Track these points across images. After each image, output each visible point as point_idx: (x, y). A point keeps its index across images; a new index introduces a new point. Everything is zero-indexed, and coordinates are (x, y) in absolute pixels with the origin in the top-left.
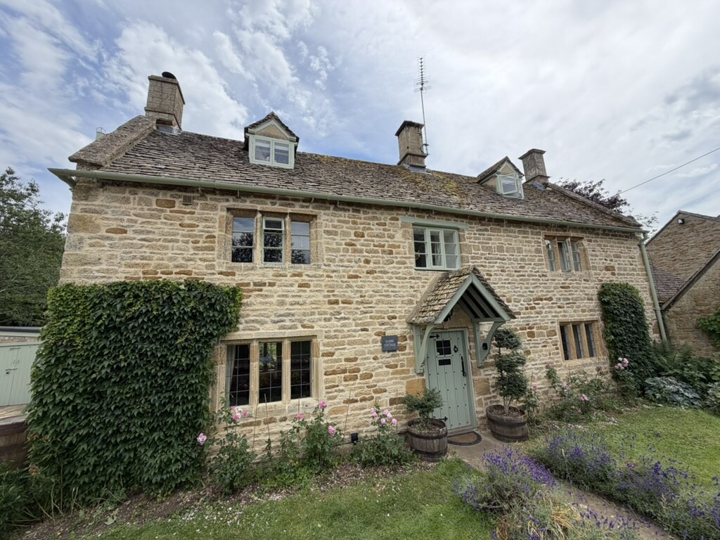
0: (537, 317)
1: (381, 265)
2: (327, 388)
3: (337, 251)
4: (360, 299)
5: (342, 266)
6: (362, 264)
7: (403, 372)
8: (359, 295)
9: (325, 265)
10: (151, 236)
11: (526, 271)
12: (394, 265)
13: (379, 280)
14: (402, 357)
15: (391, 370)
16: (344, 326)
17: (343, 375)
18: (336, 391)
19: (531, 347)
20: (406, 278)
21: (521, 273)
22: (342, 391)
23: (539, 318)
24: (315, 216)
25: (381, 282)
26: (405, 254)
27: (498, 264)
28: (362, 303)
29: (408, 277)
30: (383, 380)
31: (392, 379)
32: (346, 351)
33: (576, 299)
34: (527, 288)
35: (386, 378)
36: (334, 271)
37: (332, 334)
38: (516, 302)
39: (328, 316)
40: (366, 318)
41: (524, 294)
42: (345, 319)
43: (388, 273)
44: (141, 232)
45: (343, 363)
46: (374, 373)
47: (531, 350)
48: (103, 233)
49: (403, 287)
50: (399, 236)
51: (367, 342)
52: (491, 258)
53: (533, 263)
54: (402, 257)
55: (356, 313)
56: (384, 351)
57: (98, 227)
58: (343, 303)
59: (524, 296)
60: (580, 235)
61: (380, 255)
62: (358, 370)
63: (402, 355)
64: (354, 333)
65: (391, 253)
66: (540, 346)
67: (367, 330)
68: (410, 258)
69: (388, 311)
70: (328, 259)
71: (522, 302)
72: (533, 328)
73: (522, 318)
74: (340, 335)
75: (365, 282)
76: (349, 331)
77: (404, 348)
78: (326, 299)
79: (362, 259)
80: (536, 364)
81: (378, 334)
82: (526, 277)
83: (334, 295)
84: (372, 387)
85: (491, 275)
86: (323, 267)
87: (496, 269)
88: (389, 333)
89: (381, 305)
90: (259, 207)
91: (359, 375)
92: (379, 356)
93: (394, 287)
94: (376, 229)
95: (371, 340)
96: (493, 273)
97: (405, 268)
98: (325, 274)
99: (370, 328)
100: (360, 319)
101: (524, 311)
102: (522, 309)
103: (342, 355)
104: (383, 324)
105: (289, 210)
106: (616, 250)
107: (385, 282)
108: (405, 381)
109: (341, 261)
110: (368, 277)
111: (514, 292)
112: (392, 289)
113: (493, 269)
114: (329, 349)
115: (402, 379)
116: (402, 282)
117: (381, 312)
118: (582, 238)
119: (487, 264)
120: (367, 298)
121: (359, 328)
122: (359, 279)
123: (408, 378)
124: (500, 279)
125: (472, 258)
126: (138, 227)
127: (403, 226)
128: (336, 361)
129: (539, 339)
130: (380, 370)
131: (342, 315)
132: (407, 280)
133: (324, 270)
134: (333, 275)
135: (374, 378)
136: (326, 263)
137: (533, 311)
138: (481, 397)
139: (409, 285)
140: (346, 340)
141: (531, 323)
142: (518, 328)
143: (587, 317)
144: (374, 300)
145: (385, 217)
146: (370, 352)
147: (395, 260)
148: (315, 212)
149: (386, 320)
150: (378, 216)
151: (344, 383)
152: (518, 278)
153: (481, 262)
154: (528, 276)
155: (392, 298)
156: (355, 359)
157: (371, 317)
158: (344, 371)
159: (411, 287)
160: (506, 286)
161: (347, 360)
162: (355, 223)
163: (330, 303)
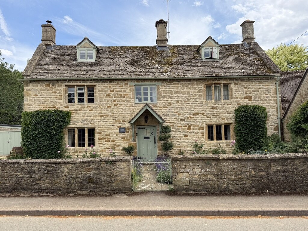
0: (194, 121)
1: (120, 102)
2: (99, 143)
3: (103, 98)
4: (111, 115)
5: (105, 103)
6: (113, 102)
7: (127, 140)
8: (111, 113)
9: (99, 103)
10: (44, 96)
11: (191, 102)
12: (126, 102)
13: (119, 108)
14: (127, 135)
15: (122, 139)
16: (105, 124)
17: (105, 140)
18: (102, 145)
19: (188, 134)
20: (130, 107)
21: (188, 103)
22: (104, 145)
23: (195, 122)
24: (95, 86)
25: (120, 108)
26: (130, 97)
27: (175, 99)
28: (112, 116)
29: (131, 106)
30: (119, 142)
31: (123, 142)
32: (106, 132)
33: (220, 114)
34: (190, 109)
35: (120, 142)
36: (102, 105)
37: (101, 126)
38: (183, 115)
39: (100, 121)
40: (114, 121)
41: (188, 112)
42: (106, 121)
43: (123, 105)
44: (42, 95)
45: (105, 136)
46: (116, 140)
47: (188, 135)
48: (32, 96)
49: (129, 110)
50: (128, 91)
51: (114, 129)
52: (172, 97)
53: (195, 98)
54: (129, 99)
55: (110, 120)
56: (120, 133)
58: (105, 116)
59: (188, 113)
60: (229, 82)
61: (120, 98)
62: (110, 139)
63: (127, 134)
64: (109, 126)
65: (124, 97)
66: (193, 134)
67: (114, 125)
68: (132, 99)
69: (122, 119)
70: (100, 101)
71: (186, 115)
72: (191, 126)
73: (185, 122)
74: (104, 127)
75: (113, 108)
76: (107, 126)
77: (128, 132)
78: (99, 115)
79: (113, 100)
80: (190, 141)
81: (118, 127)
82: (190, 104)
83: (102, 113)
84: (115, 144)
85: (171, 104)
86: (98, 104)
87: (174, 101)
88: (122, 127)
89: (119, 117)
90: (75, 84)
91: (110, 140)
92: (118, 134)
93: (125, 110)
94: (118, 88)
95: (115, 129)
96: (172, 103)
97: (130, 103)
98: (99, 106)
99: (115, 125)
100: (111, 122)
101: (187, 119)
102: (186, 118)
103: (104, 133)
104: (120, 123)
105: (85, 84)
106: (256, 87)
107: (121, 108)
108: (128, 143)
109: (105, 101)
110: (115, 107)
111: (183, 111)
112: (124, 111)
113: (172, 101)
114: (100, 131)
115: (127, 142)
116: (129, 108)
117: (120, 119)
118: (231, 83)
119: (169, 100)
120: (114, 114)
121: (111, 125)
122: (111, 108)
123: (129, 142)
124: (175, 106)
125: (162, 97)
126: (40, 94)
127: (130, 86)
128: (102, 135)
129: (193, 131)
130: (118, 139)
131: (105, 120)
132: (131, 107)
133: (98, 105)
134: (102, 106)
135: (116, 141)
136: (99, 102)
137: (192, 119)
138: (160, 151)
139: (131, 109)
140: (106, 128)
141: (190, 124)
142: (183, 126)
143: (226, 122)
144: (117, 115)
145: (122, 83)
146: (115, 133)
147: (126, 100)
148: (95, 84)
149: (122, 122)
150: (120, 83)
151: (105, 142)
152: (186, 105)
153: (166, 99)
154: (191, 103)
155: (124, 114)
156: (109, 135)
157: (115, 121)
158: (105, 139)
159: (132, 110)
160: (179, 108)
161: (106, 135)
162: (110, 87)
163: (100, 116)
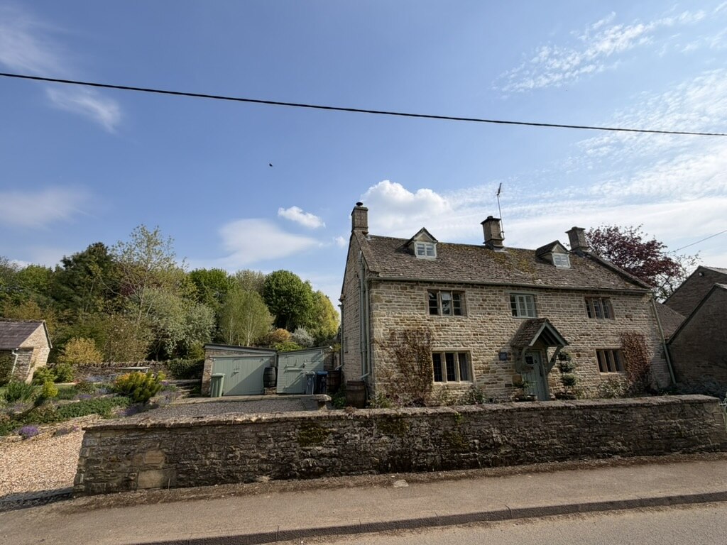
0: (582, 346)
1: (495, 316)
2: (476, 376)
3: (475, 309)
4: (487, 333)
5: (478, 317)
6: (487, 315)
7: (510, 371)
8: (486, 331)
10: (401, 304)
11: (574, 319)
12: (502, 315)
15: (505, 370)
16: (481, 346)
17: (483, 370)
18: (480, 378)
21: (571, 320)
22: (483, 378)
24: (464, 292)
25: (496, 325)
26: (507, 309)
27: (557, 315)
28: (488, 335)
29: (509, 322)
30: (501, 374)
31: (505, 374)
32: (483, 359)
33: (606, 336)
34: (575, 328)
36: (474, 319)
37: (476, 350)
38: (569, 336)
39: (474, 341)
40: (491, 343)
42: (481, 343)
43: (499, 320)
44: (397, 302)
45: (482, 365)
46: (496, 371)
47: (578, 364)
48: (384, 303)
49: (507, 327)
50: (503, 300)
51: (492, 355)
52: (553, 311)
53: (577, 314)
54: (505, 312)
55: (486, 340)
56: (500, 360)
57: (382, 300)
58: (480, 335)
59: (573, 333)
60: (607, 296)
61: (495, 310)
62: (489, 369)
63: (509, 362)
64: (486, 350)
65: (500, 309)
66: (584, 362)
68: (509, 312)
69: (501, 340)
70: (471, 313)
71: (572, 337)
72: (580, 352)
73: (573, 346)
74: (480, 351)
75: (489, 324)
76: (483, 349)
77: (510, 359)
78: (472, 333)
79: (487, 313)
81: (497, 351)
82: (574, 322)
83: (475, 331)
84: (496, 377)
85: (554, 321)
86: (469, 317)
87: (556, 317)
88: (502, 351)
89: (497, 337)
90: (440, 288)
91: (490, 371)
92: (498, 362)
94: (493, 297)
95: (494, 354)
97: (507, 317)
98: (471, 321)
99: (493, 348)
100: (488, 343)
101: (574, 342)
102: (572, 341)
103: (481, 361)
104: (499, 346)
105: (453, 289)
106: (634, 305)
107: (498, 325)
108: (512, 376)
109: (477, 314)
110: (490, 322)
111: (568, 330)
112: (502, 328)
113: (554, 317)
114: (476, 358)
115: (510, 374)
116: (507, 325)
117: (498, 340)
118: (609, 298)
119: (551, 315)
120: (490, 333)
121: (488, 348)
122: (486, 323)
123: (513, 374)
124: (559, 323)
125: (543, 311)
126: (396, 300)
127: (506, 294)
128: (479, 363)
129: (583, 358)
130: (499, 369)
131: (480, 341)
132: (509, 324)
133: (470, 319)
134: (474, 321)
135: (497, 373)
136: (471, 315)
137: (579, 342)
140: (482, 353)
141: (578, 349)
142: (571, 351)
143: (613, 346)
144: (494, 334)
145: (496, 290)
146: (494, 360)
147: (502, 313)
148: (464, 289)
149: (500, 344)
150: (492, 290)
151: (484, 374)
152: (569, 323)
153: (548, 314)
155: (502, 333)
156: (487, 363)
157: (493, 343)
159: (511, 327)
160: (563, 327)
161: (484, 363)
162: (482, 294)
163: (474, 335)
